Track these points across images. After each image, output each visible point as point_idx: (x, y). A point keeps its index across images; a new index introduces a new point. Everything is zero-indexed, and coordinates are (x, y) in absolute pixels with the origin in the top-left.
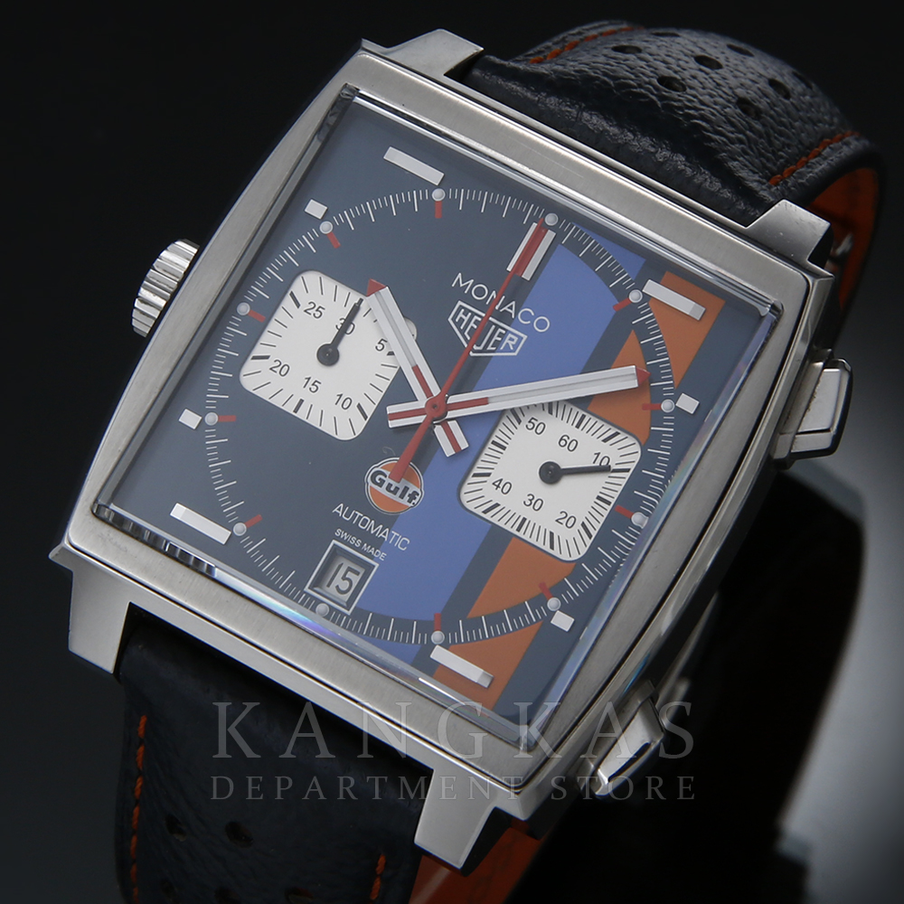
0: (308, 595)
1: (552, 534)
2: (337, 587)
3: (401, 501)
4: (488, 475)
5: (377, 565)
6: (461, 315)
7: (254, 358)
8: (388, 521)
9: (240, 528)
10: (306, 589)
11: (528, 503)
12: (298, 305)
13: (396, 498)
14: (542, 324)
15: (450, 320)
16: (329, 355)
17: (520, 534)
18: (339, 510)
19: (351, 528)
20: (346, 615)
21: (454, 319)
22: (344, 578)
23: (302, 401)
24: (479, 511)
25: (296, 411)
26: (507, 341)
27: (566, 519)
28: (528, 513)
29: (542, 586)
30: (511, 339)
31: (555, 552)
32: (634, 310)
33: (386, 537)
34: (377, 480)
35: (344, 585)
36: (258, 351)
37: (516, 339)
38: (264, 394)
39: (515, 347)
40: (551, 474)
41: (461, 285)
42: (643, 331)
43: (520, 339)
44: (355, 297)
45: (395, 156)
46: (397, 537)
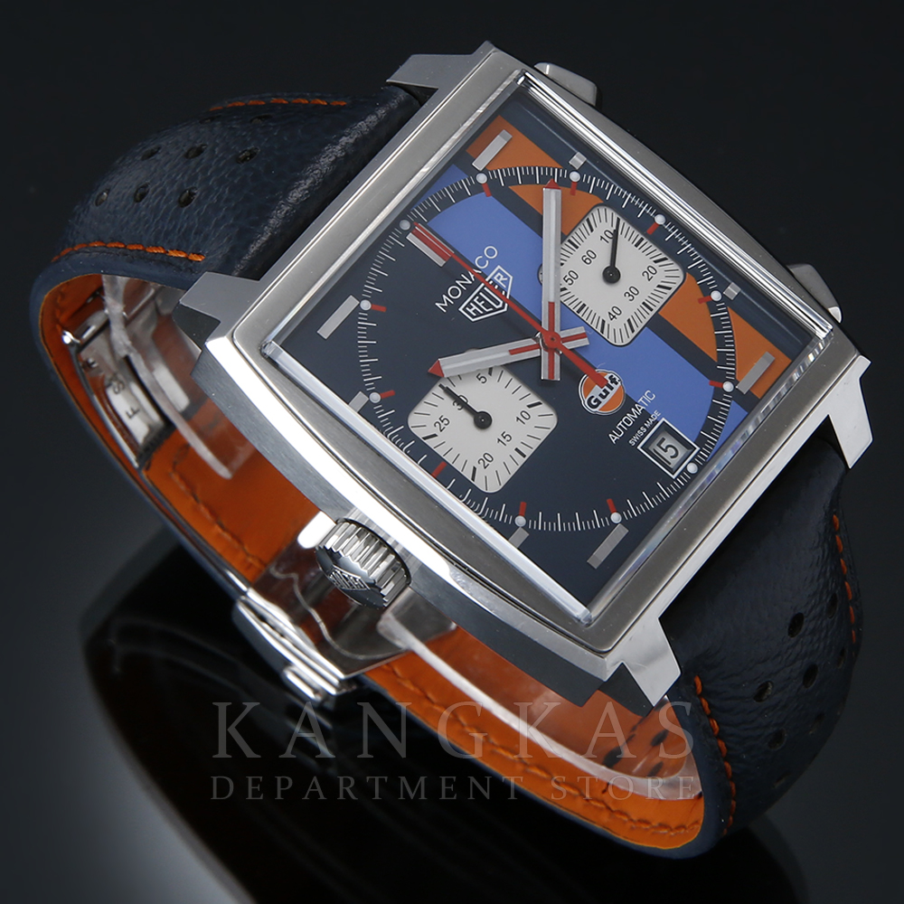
0: (678, 477)
1: (659, 286)
2: (672, 457)
3: (614, 390)
4: (603, 321)
5: (663, 419)
6: (471, 311)
7: (473, 479)
8: (629, 403)
9: (616, 517)
10: (674, 477)
11: (631, 298)
12: (435, 435)
13: (612, 393)
14: (491, 252)
15: (473, 320)
16: (483, 421)
17: (655, 310)
18: (614, 438)
19: (631, 432)
20: (699, 452)
21: (474, 317)
22: (665, 451)
23: (517, 450)
24: (632, 335)
25: (524, 456)
26: (499, 281)
27: (649, 273)
28: (639, 300)
29: (700, 301)
30: (499, 278)
31: (674, 287)
32: (492, 183)
33: (642, 408)
34: (595, 404)
35: (671, 452)
36: (468, 474)
37: (499, 274)
38: (505, 478)
39: (505, 276)
40: (611, 275)
41: (446, 305)
42: (511, 180)
43: (499, 271)
44: (437, 390)
45: (326, 330)
46: (643, 399)
